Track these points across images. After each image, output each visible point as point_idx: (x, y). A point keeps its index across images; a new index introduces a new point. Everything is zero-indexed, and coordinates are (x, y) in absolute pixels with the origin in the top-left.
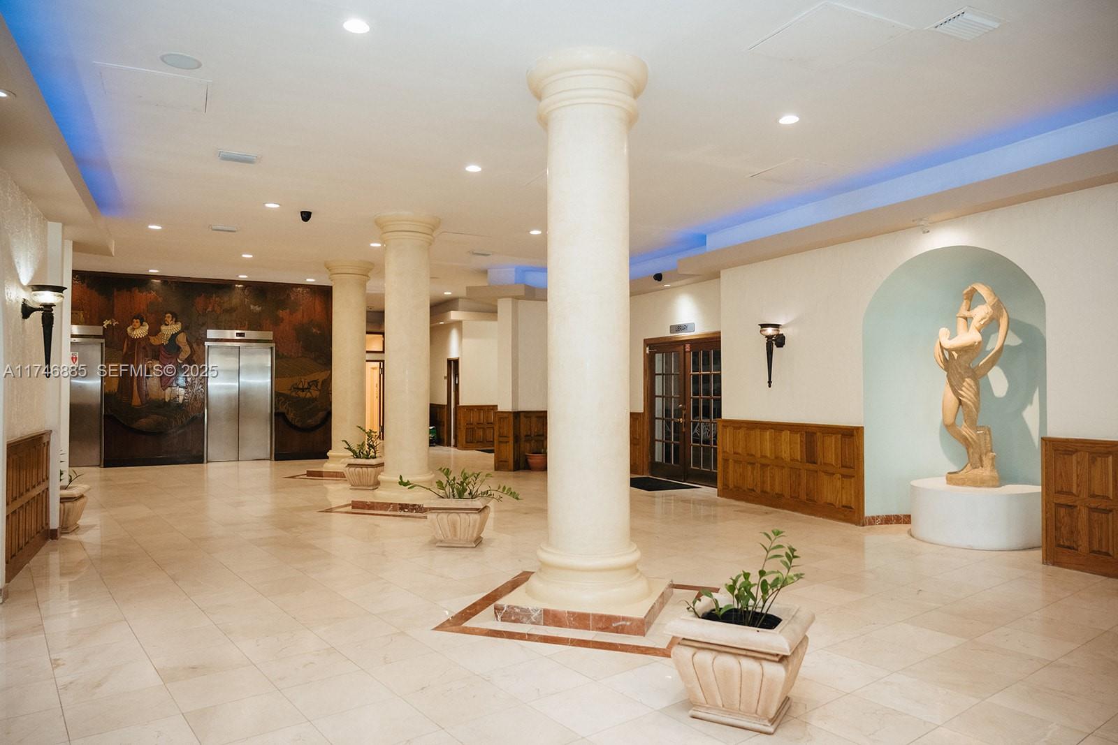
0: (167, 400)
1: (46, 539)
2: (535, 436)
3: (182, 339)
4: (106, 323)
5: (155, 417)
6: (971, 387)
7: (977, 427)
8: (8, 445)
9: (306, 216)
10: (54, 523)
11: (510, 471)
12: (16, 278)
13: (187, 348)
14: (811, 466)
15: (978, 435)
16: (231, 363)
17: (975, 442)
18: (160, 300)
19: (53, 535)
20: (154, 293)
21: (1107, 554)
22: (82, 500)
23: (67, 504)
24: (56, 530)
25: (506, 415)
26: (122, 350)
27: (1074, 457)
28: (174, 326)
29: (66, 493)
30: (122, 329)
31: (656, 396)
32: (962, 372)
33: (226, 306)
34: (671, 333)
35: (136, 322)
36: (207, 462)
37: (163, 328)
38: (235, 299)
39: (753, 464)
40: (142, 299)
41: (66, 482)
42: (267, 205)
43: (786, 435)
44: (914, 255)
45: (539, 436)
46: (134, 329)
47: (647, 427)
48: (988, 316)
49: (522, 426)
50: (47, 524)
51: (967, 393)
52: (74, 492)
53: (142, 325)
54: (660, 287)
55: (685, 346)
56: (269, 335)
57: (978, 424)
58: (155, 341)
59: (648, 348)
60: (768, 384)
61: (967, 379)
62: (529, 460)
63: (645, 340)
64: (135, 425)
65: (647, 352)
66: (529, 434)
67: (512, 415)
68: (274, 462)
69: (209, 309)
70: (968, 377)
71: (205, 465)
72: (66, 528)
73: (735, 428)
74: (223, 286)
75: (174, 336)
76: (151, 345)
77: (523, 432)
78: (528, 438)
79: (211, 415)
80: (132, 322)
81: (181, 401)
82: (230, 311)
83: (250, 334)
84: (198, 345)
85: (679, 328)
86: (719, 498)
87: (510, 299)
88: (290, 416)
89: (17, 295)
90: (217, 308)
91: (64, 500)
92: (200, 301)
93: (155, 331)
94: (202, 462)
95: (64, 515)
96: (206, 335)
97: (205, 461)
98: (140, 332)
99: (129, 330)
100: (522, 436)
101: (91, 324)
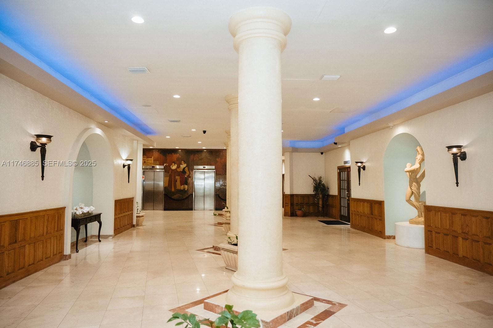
0: (182, 189)
1: (132, 227)
2: (300, 204)
3: (186, 169)
4: (165, 164)
5: (179, 195)
6: (415, 186)
7: (419, 202)
8: (115, 200)
9: (205, 132)
10: (135, 223)
11: (289, 216)
12: (121, 158)
13: (188, 172)
14: (372, 216)
15: (419, 204)
16: (202, 176)
17: (418, 207)
18: (180, 157)
19: (134, 226)
20: (178, 154)
21: (439, 249)
22: (143, 217)
23: (138, 218)
24: (134, 225)
25: (287, 196)
26: (169, 173)
27: (431, 212)
28: (184, 165)
29: (138, 215)
30: (169, 166)
31: (341, 189)
32: (412, 180)
33: (200, 158)
34: (344, 164)
35: (173, 164)
36: (194, 210)
37: (181, 166)
38: (204, 155)
39: (358, 215)
40: (175, 156)
41: (138, 212)
42: (192, 130)
43: (366, 204)
44: (394, 136)
45: (302, 204)
46: (172, 166)
47: (339, 201)
48: (421, 158)
49: (295, 200)
50: (132, 223)
51: (414, 188)
52: (140, 215)
53: (175, 165)
54: (336, 147)
55: (348, 169)
56: (213, 167)
57: (420, 201)
58: (178, 170)
59: (338, 170)
60: (359, 184)
61: (413, 183)
62: (297, 213)
63: (338, 167)
64: (173, 197)
65: (338, 172)
66: (297, 203)
67: (290, 195)
68: (215, 211)
69: (195, 159)
70: (414, 182)
71: (193, 211)
72: (138, 225)
73: (354, 201)
74: (199, 151)
75: (184, 168)
76: (177, 171)
77: (295, 202)
78: (297, 204)
79: (196, 195)
80: (172, 164)
81: (186, 190)
82: (201, 159)
83: (207, 167)
84: (191, 171)
85: (346, 162)
86: (351, 228)
87: (289, 153)
88: (220, 195)
89: (121, 162)
90: (197, 158)
91: (137, 217)
92: (192, 156)
93: (178, 167)
94: (192, 210)
95: (137, 221)
96: (194, 168)
97: (193, 210)
98: (174, 167)
99: (171, 166)
100: (295, 203)
101: (161, 165)
